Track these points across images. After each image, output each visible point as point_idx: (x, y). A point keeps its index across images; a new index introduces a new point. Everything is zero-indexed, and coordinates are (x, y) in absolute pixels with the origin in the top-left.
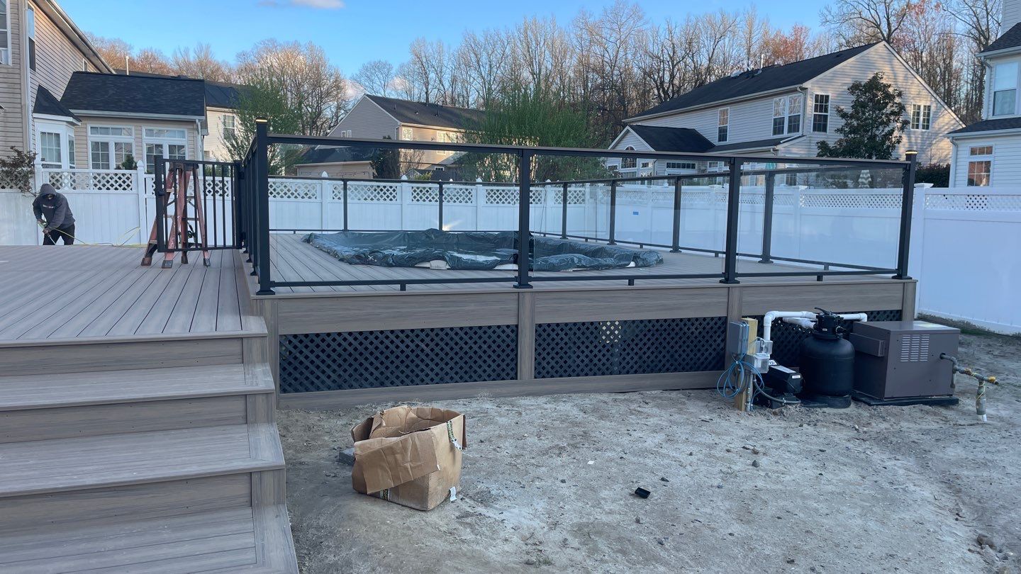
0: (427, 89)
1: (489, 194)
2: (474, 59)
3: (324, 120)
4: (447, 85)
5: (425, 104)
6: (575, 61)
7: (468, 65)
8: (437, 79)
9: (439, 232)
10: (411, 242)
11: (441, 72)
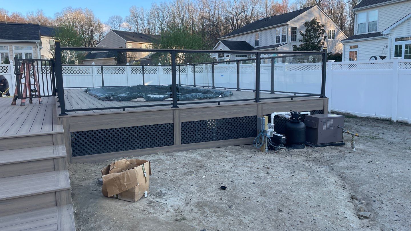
0: (138, 27)
1: (164, 69)
2: (157, 14)
3: (94, 41)
4: (146, 25)
5: (137, 33)
6: (198, 15)
7: (154, 17)
8: (142, 23)
9: (143, 86)
10: (131, 91)
11: (143, 20)
